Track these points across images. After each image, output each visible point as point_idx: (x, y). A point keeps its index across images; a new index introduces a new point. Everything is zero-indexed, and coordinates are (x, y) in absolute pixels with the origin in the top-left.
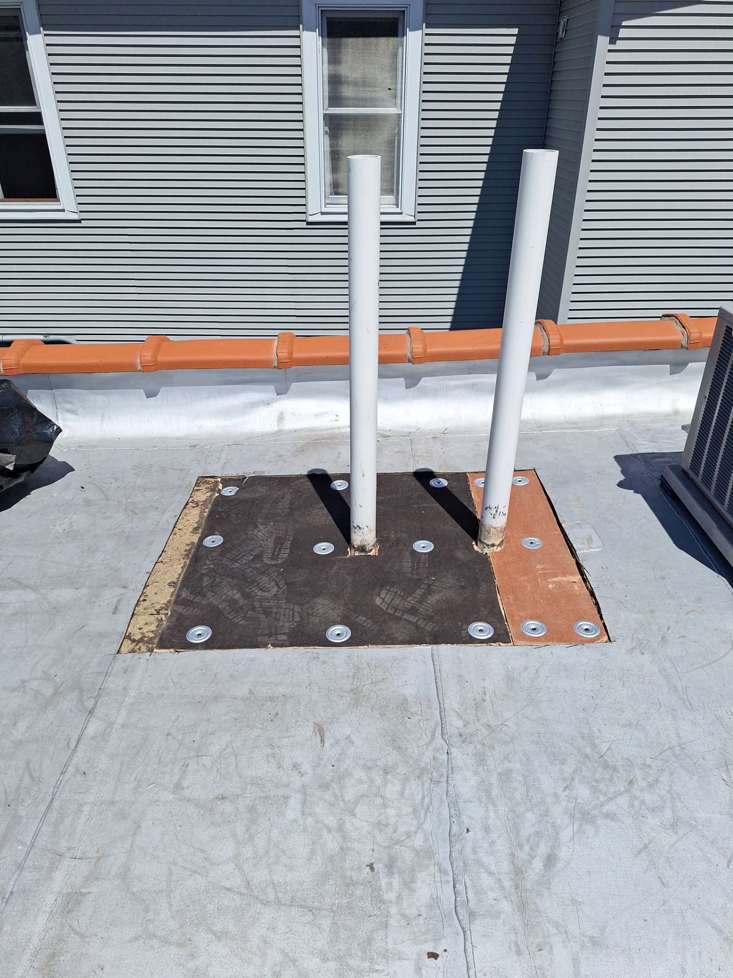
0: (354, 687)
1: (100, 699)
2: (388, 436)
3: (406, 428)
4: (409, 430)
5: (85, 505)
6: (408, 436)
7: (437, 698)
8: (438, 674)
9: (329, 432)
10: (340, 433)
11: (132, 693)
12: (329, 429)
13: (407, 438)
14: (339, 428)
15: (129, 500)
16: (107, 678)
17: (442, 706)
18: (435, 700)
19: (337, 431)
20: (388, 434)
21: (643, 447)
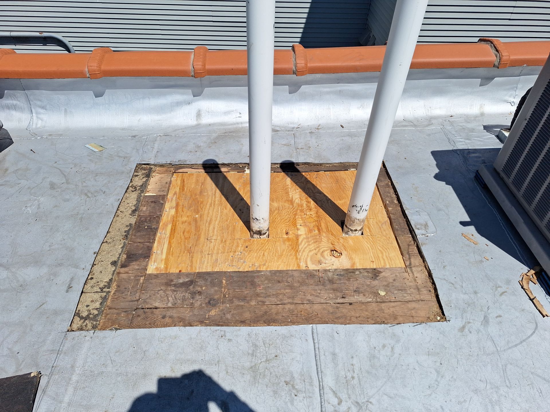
0: (253, 364)
1: (52, 377)
2: (278, 131)
3: (291, 124)
4: (292, 126)
5: (51, 188)
6: (292, 131)
7: (317, 376)
8: (317, 352)
9: (235, 126)
10: (242, 128)
11: (78, 371)
12: (235, 124)
13: (292, 132)
14: (242, 123)
15: (84, 184)
16: (59, 355)
17: (321, 384)
18: (316, 377)
19: (240, 126)
20: (278, 129)
21: (461, 143)
